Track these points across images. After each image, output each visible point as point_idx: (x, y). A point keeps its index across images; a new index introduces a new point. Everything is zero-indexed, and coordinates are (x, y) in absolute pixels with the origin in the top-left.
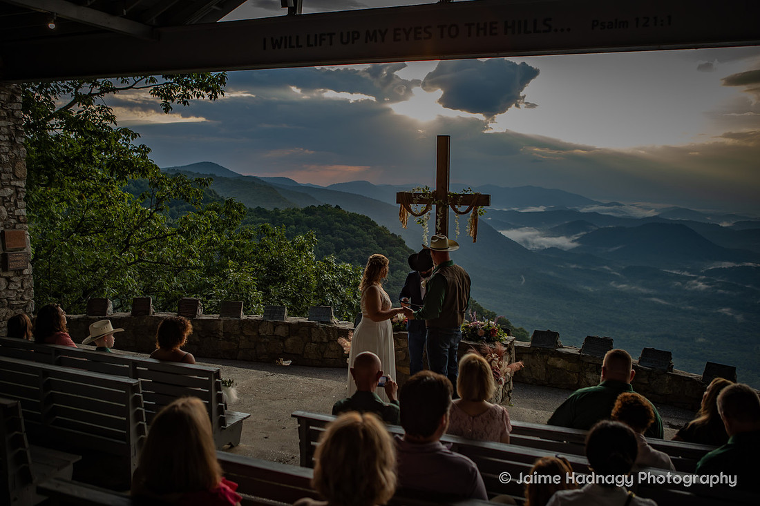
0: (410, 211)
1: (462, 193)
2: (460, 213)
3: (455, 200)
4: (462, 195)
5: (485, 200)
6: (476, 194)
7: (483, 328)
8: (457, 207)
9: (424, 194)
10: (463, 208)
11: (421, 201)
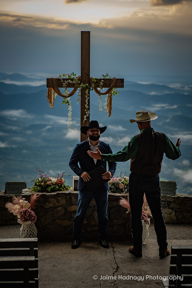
0: (59, 94)
1: (102, 78)
2: (103, 94)
3: (97, 83)
4: (103, 79)
5: (120, 83)
6: (114, 79)
7: (122, 183)
8: (99, 89)
9: (72, 80)
10: (105, 90)
11: (69, 85)
